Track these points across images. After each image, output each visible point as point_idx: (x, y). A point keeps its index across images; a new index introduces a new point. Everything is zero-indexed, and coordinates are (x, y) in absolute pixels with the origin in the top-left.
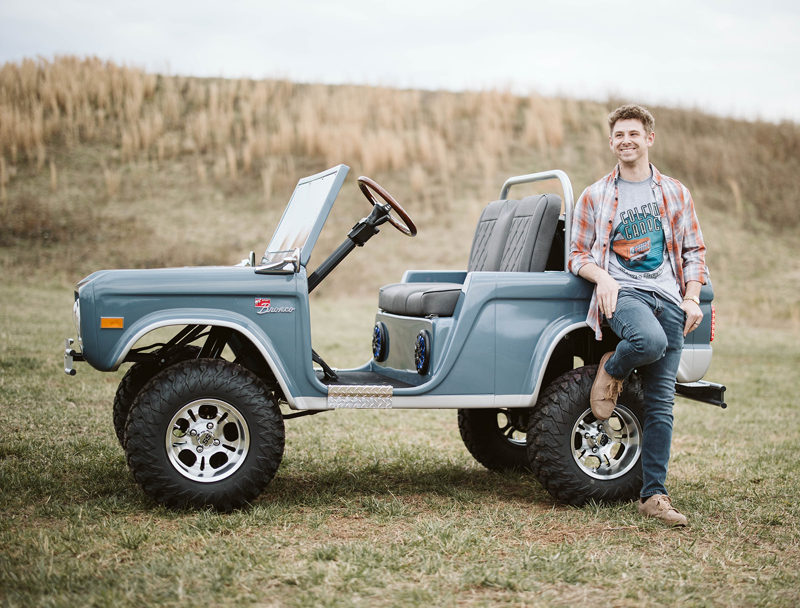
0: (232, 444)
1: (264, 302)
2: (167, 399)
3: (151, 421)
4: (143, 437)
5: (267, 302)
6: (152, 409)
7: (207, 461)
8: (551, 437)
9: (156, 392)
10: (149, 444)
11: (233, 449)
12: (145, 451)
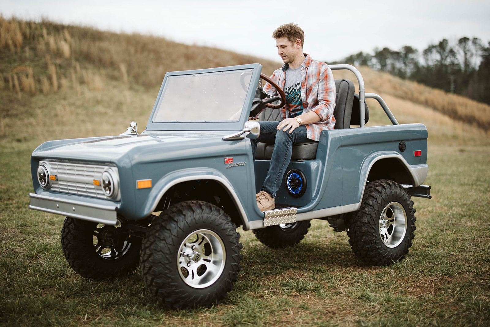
0: (208, 258)
1: (230, 160)
2: (176, 235)
3: (168, 252)
4: (163, 264)
5: (231, 160)
6: (167, 243)
7: (195, 272)
8: (371, 226)
9: (167, 231)
10: (168, 269)
11: (209, 261)
12: (165, 274)
